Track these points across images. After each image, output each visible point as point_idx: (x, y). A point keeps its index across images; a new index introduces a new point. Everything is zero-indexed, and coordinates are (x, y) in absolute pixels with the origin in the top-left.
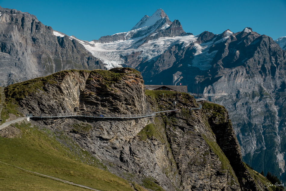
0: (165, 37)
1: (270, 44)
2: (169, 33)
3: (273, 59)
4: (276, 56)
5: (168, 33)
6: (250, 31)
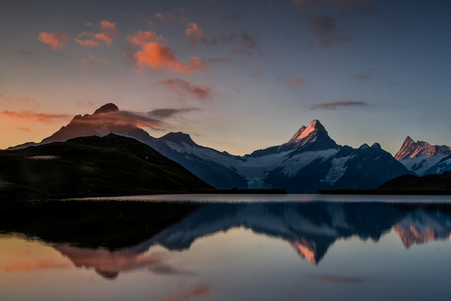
1: (388, 160)
5: (313, 147)
6: (377, 147)
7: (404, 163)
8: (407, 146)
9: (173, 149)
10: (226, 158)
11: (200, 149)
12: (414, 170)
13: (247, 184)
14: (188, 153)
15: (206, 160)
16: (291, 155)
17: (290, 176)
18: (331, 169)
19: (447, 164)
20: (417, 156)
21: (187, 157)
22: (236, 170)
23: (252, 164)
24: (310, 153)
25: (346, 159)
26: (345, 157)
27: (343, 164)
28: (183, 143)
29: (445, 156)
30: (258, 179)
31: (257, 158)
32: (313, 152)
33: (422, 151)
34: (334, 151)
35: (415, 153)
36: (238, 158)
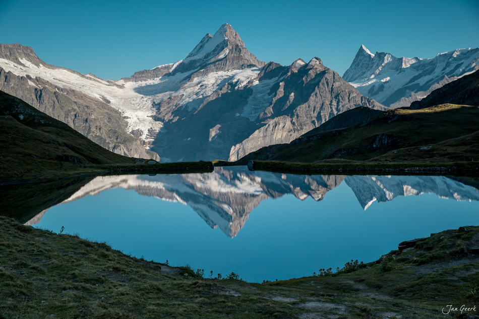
0: (217, 72)
1: (334, 82)
2: (224, 65)
3: (334, 103)
4: (339, 100)
5: (222, 66)
6: (318, 63)
8: (361, 61)
9: (7, 71)
10: (93, 84)
11: (51, 71)
12: (372, 95)
13: (127, 123)
14: (33, 77)
15: (62, 87)
18: (251, 98)
19: (421, 85)
21: (30, 83)
22: (109, 102)
24: (220, 74)
26: (270, 79)
27: (268, 90)
28: (24, 61)
29: (417, 74)
30: (143, 115)
31: (140, 83)
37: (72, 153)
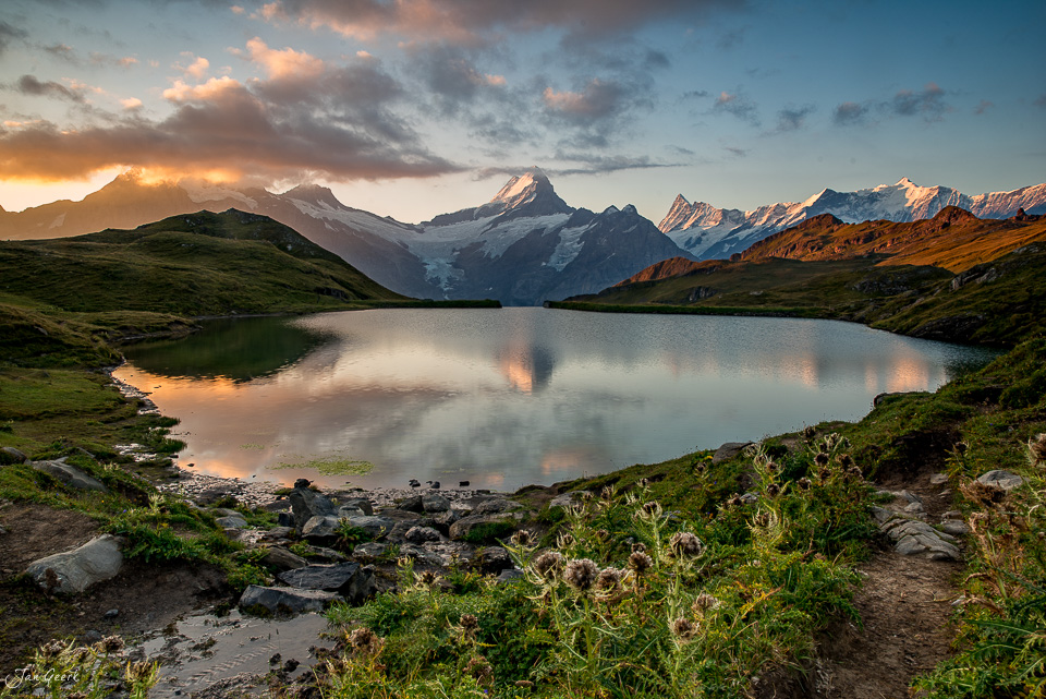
0: (523, 218)
1: (648, 232)
6: (632, 210)
7: (673, 236)
8: (678, 210)
9: (304, 213)
10: (391, 228)
11: (348, 213)
12: (689, 248)
13: (426, 270)
14: (330, 219)
16: (495, 223)
17: (493, 256)
18: (558, 246)
20: (693, 225)
21: (327, 226)
22: (407, 247)
23: (432, 236)
24: (526, 220)
25: (582, 229)
26: (581, 226)
27: (577, 238)
28: (321, 203)
29: (736, 227)
30: (442, 261)
31: (440, 227)
32: (530, 219)
33: (701, 218)
34: (564, 217)
35: (691, 221)
36: (411, 227)
37: (337, 286)
